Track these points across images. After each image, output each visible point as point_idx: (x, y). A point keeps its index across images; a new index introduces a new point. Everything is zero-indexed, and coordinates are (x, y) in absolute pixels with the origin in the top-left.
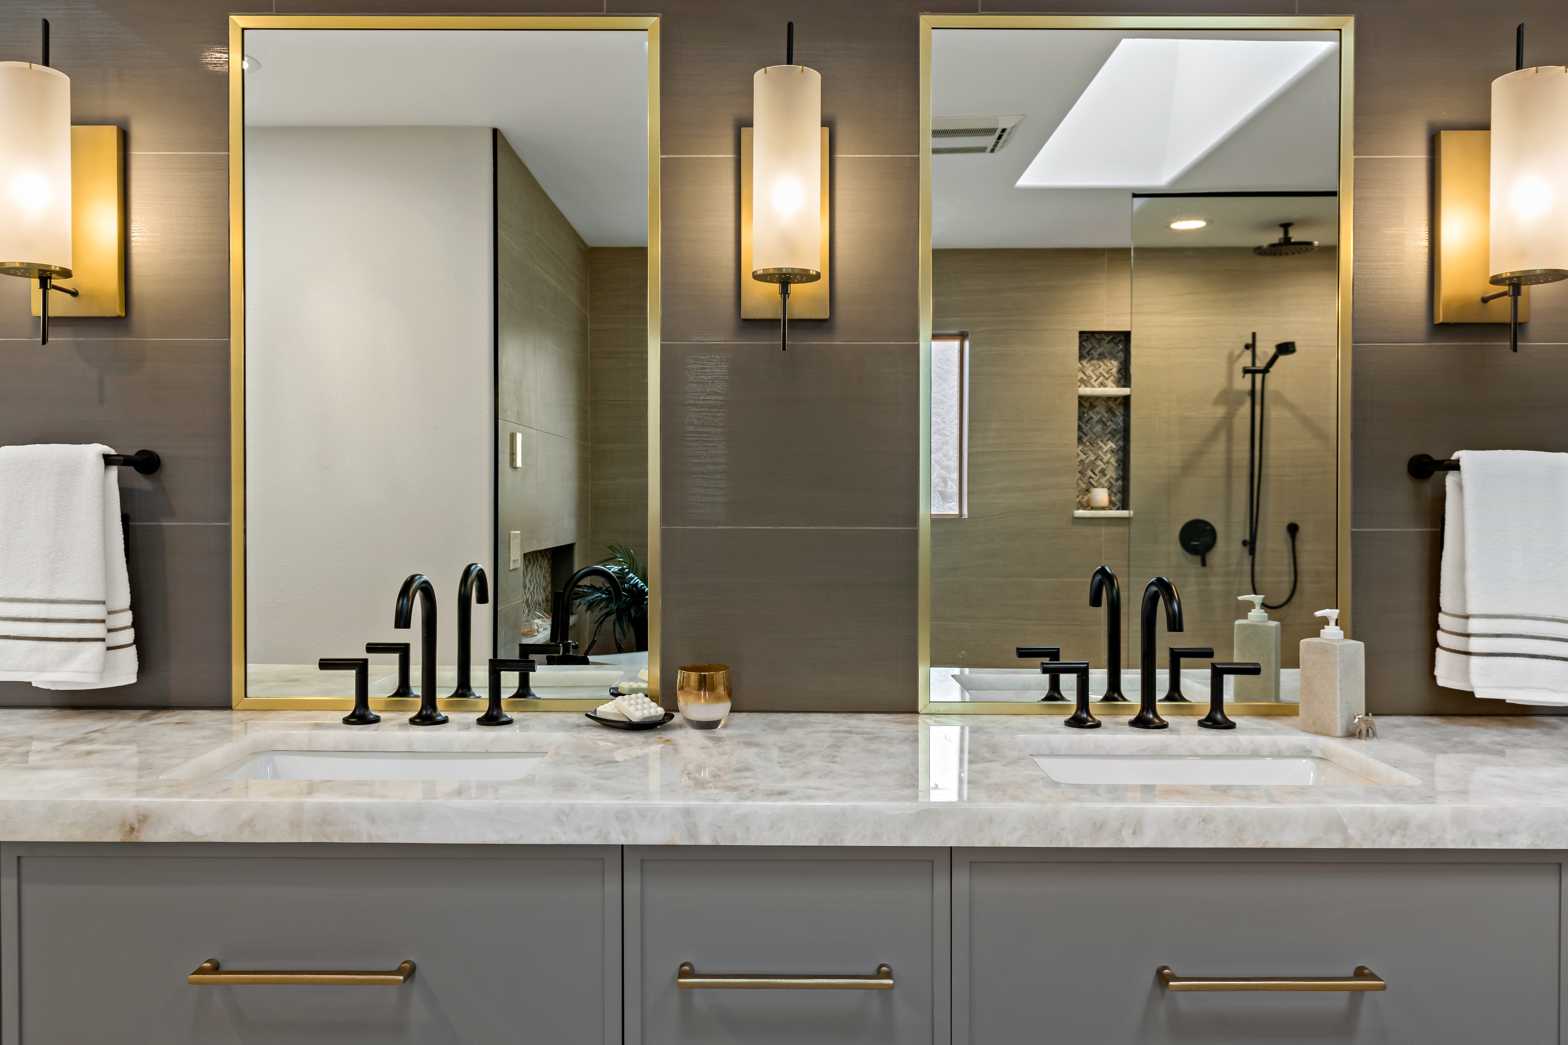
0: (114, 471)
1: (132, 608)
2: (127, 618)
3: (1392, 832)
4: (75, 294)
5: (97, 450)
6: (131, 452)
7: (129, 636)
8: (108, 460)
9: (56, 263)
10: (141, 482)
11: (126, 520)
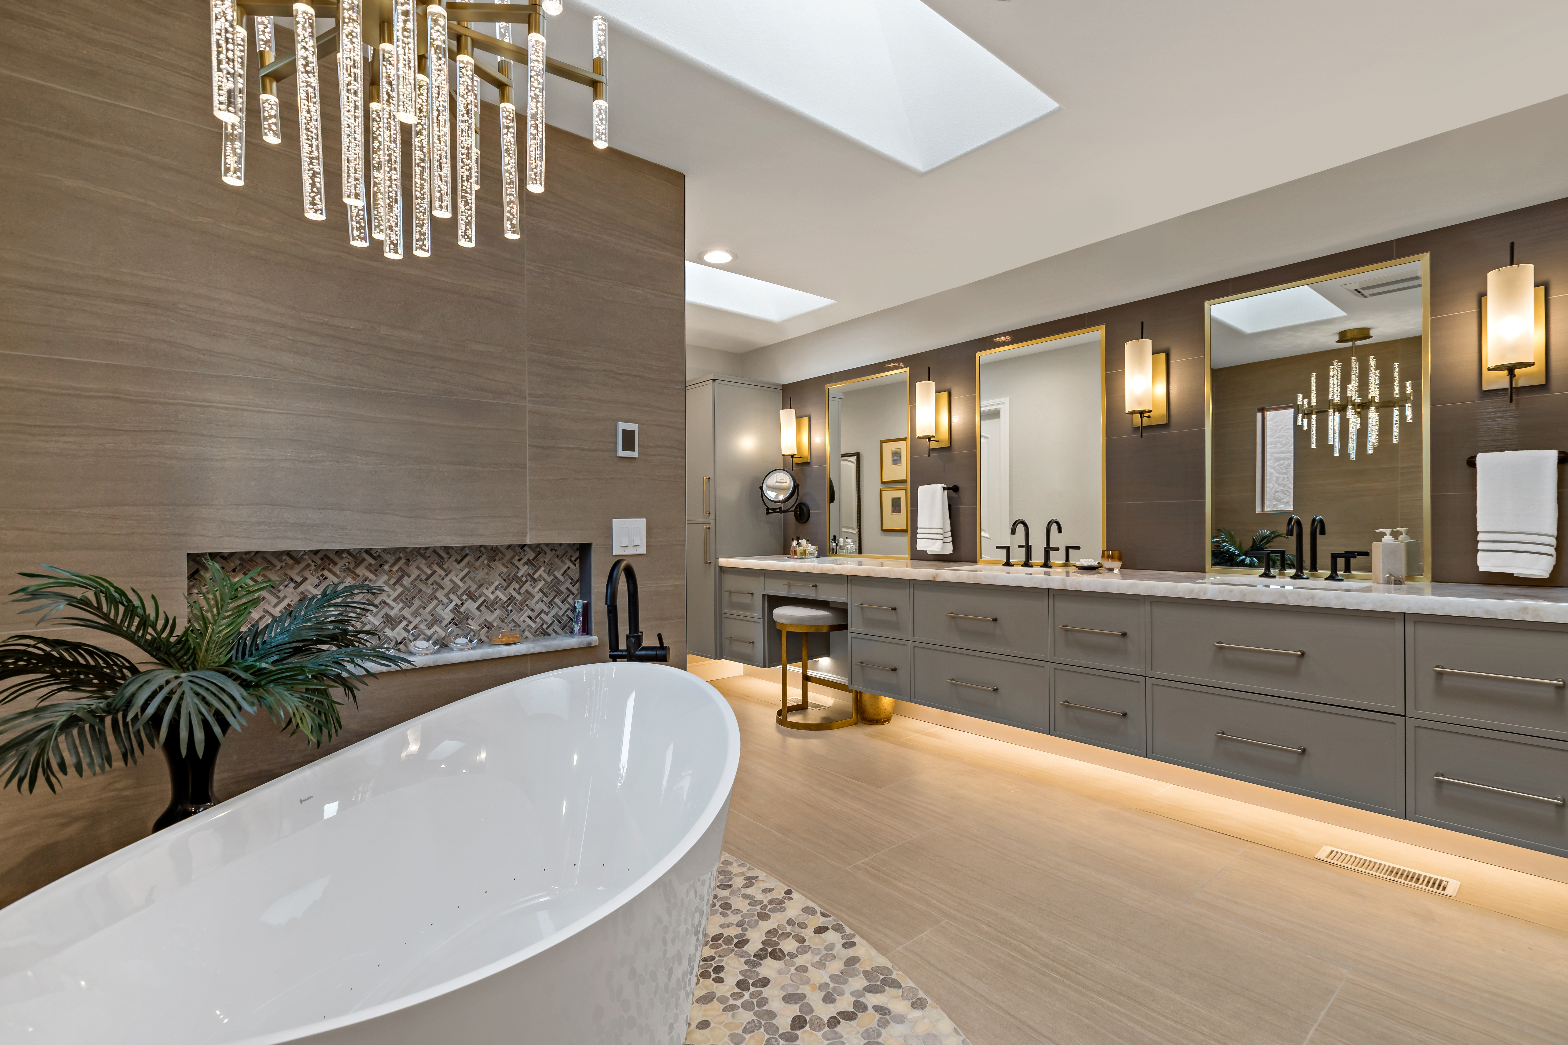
0: (946, 492)
1: (951, 531)
2: (949, 534)
3: (1308, 600)
4: (938, 441)
5: (942, 485)
6: (951, 486)
7: (950, 539)
8: (944, 489)
9: (931, 435)
10: (954, 494)
11: (950, 506)
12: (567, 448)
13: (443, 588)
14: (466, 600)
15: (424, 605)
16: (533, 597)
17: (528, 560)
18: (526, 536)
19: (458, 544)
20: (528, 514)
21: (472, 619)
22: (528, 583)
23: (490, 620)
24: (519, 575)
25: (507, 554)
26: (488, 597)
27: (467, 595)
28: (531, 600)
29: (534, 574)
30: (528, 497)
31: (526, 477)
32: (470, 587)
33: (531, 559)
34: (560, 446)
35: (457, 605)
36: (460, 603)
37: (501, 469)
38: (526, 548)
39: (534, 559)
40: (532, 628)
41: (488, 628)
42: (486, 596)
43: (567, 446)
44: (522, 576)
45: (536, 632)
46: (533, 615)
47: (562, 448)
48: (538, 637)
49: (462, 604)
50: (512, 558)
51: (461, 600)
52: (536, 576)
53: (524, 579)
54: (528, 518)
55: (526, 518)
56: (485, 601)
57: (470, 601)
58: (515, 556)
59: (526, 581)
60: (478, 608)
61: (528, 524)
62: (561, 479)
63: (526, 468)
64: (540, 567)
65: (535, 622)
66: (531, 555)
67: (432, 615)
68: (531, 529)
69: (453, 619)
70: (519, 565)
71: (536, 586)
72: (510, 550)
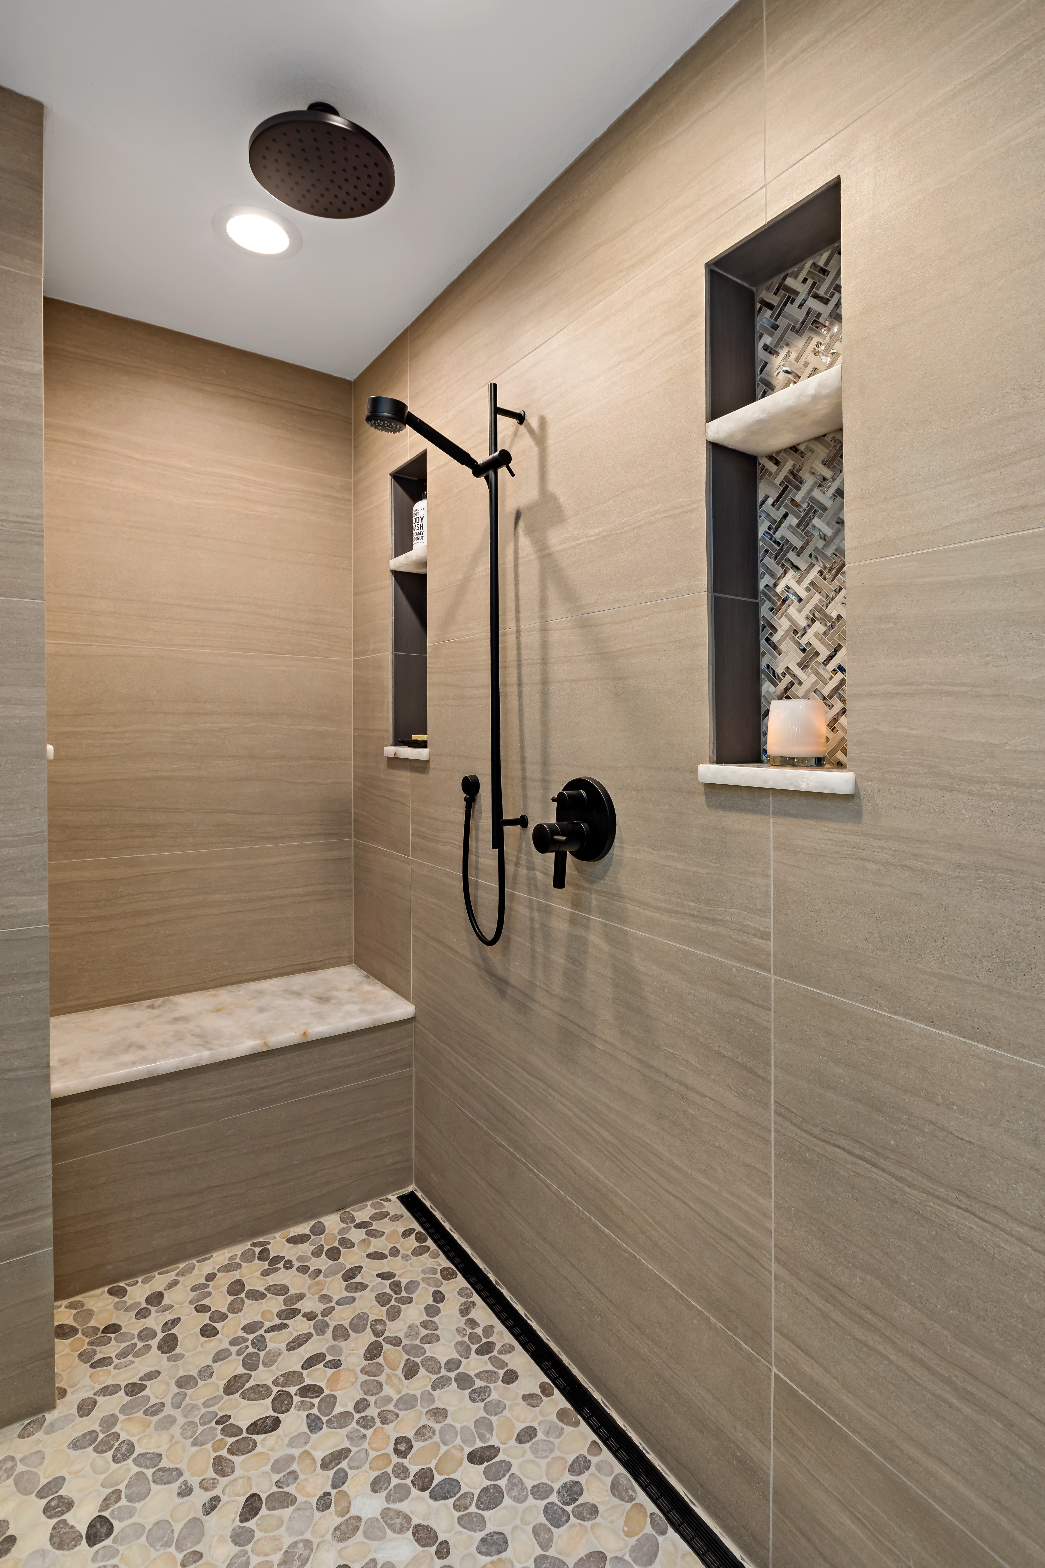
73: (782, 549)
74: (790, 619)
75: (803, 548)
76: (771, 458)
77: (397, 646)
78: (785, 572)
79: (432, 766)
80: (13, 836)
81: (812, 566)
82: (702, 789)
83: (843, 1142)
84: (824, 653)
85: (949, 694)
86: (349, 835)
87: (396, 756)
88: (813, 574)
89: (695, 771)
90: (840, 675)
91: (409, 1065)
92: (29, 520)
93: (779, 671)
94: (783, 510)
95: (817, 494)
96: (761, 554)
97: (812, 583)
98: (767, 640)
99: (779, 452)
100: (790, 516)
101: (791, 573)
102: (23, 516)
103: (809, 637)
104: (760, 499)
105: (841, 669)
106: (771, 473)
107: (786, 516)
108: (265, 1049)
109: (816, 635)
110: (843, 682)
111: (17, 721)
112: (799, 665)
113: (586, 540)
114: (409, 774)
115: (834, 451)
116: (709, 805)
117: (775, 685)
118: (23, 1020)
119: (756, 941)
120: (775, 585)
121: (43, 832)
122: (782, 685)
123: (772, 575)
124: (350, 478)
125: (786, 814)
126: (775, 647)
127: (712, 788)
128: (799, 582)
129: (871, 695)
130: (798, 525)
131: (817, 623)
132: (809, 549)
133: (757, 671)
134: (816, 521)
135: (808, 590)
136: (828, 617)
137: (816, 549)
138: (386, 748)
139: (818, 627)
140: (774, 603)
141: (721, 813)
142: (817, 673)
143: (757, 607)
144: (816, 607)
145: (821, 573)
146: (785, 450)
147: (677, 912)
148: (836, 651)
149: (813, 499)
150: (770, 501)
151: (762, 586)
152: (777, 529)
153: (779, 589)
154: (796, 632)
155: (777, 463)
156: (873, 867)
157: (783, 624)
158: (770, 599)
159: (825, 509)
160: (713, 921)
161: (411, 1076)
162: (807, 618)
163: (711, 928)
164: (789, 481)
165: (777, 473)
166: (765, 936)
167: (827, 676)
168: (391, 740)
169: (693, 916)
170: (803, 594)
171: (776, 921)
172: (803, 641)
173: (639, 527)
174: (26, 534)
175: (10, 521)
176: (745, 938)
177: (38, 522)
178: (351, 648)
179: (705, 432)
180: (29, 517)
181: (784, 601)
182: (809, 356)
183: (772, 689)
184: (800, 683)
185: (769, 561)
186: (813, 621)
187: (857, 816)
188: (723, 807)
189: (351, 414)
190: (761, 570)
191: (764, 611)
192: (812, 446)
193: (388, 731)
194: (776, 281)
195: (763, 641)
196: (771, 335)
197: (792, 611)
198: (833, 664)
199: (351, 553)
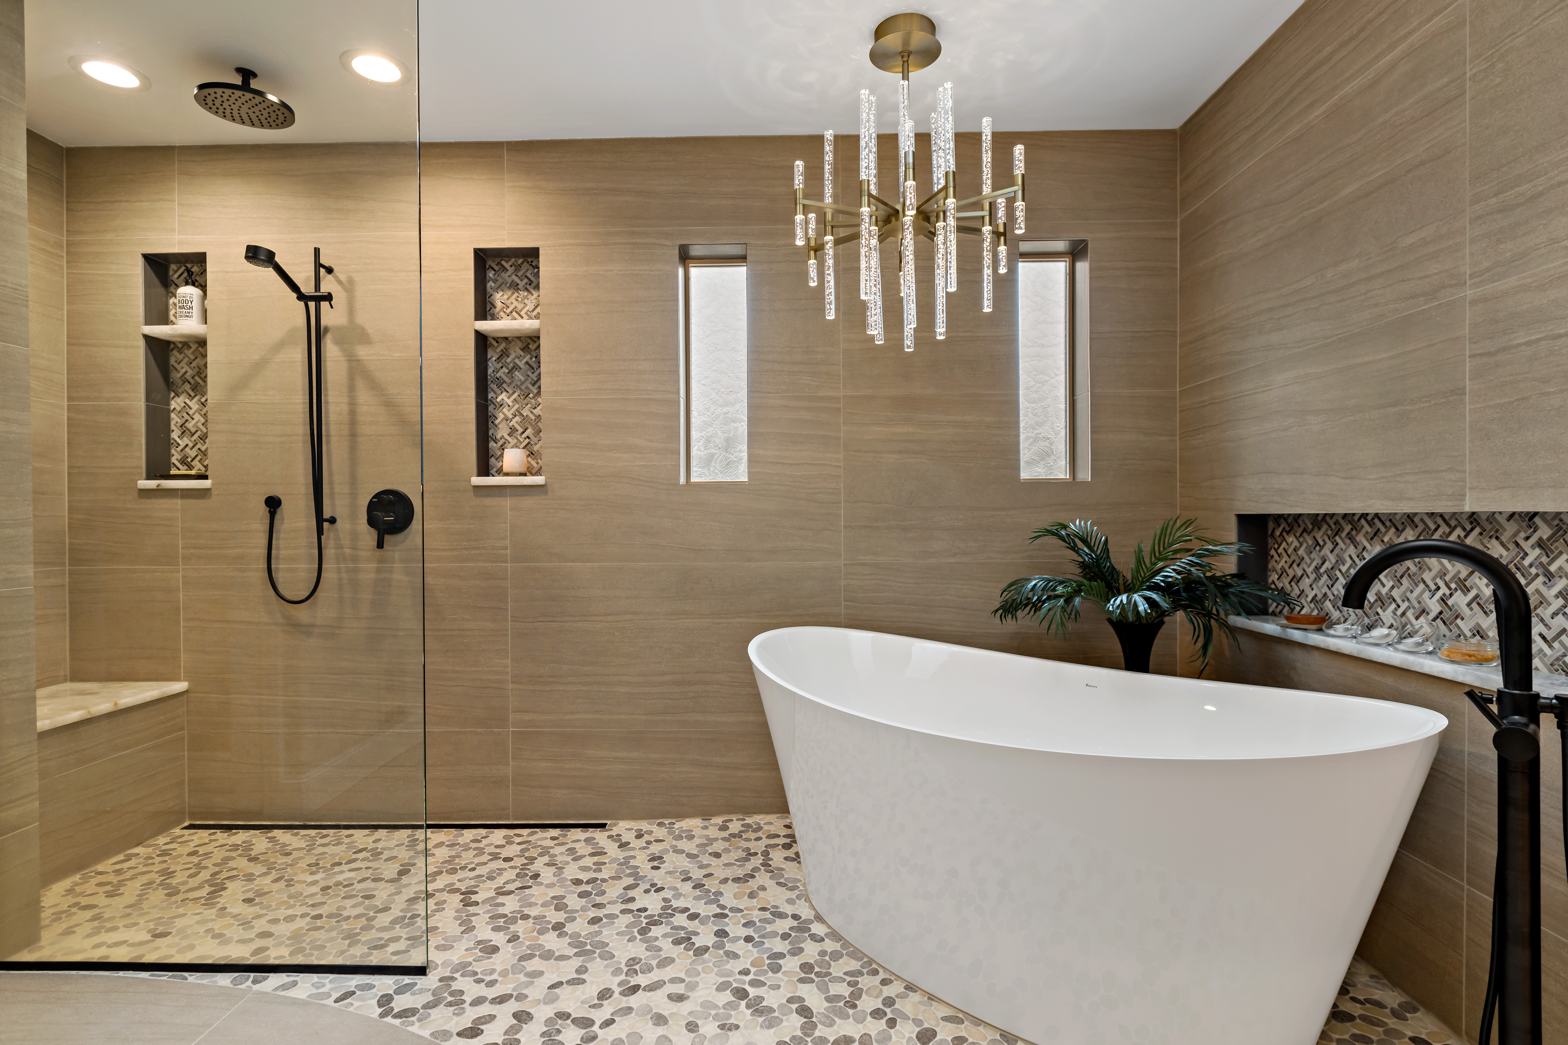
12: (1528, 344)
13: (1430, 570)
14: (1456, 590)
15: (1411, 588)
16: (1549, 604)
17: (1541, 539)
18: (1464, 500)
19: (1387, 510)
20: (1468, 465)
21: (1463, 619)
22: (1541, 579)
23: (1484, 626)
24: (1526, 562)
25: (1507, 528)
26: (1481, 591)
27: (1456, 583)
28: (1545, 609)
29: (1549, 564)
30: (1468, 439)
31: (1465, 407)
32: (1459, 572)
33: (1545, 537)
34: (1516, 342)
35: (1444, 594)
36: (1448, 592)
37: (1433, 402)
38: (1537, 520)
39: (1549, 539)
40: (1545, 655)
41: (1482, 637)
42: (1478, 588)
43: (1527, 339)
44: (1531, 566)
45: (1552, 665)
46: (1549, 635)
47: (1520, 345)
48: (1556, 676)
49: (1451, 595)
50: (1516, 534)
51: (1450, 588)
52: (1553, 568)
53: (1533, 571)
54: (1468, 471)
55: (1465, 472)
56: (1477, 596)
57: (1459, 592)
58: (1520, 532)
59: (1537, 575)
60: (1469, 605)
61: (1468, 480)
62: (1517, 400)
63: (1465, 394)
64: (1561, 553)
65: (1550, 646)
66: (1545, 532)
67: (1419, 602)
68: (1470, 489)
69: (1441, 613)
70: (1526, 546)
71: (1553, 586)
72: (1511, 521)
73: (500, 383)
74: (504, 414)
75: (510, 383)
76: (494, 339)
77: (148, 398)
78: (502, 393)
79: (214, 492)
80: (12, 520)
81: (514, 392)
82: (472, 489)
83: (541, 619)
84: (521, 430)
85: (578, 447)
86: (64, 564)
87: (159, 488)
88: (515, 396)
89: (470, 481)
90: (527, 440)
91: (182, 729)
92: (19, 288)
93: (498, 437)
94: (500, 365)
95: (517, 361)
96: (489, 382)
97: (515, 399)
98: (492, 422)
99: (498, 338)
100: (504, 368)
101: (504, 393)
102: (16, 284)
103: (513, 423)
104: (489, 356)
105: (528, 437)
106: (494, 346)
107: (502, 367)
108: (89, 717)
109: (517, 422)
110: (529, 443)
111: (14, 435)
112: (509, 435)
113: (390, 358)
114: (179, 501)
115: (524, 345)
116: (475, 496)
117: (496, 443)
118: (20, 656)
119: (501, 552)
120: (497, 398)
121: (29, 518)
122: (500, 444)
123: (495, 393)
124: (63, 236)
125: (516, 495)
126: (496, 426)
127: (476, 487)
128: (509, 398)
129: (551, 447)
130: (508, 373)
131: (517, 417)
132: (514, 384)
133: (488, 436)
134: (517, 373)
135: (512, 402)
136: (523, 416)
137: (517, 385)
138: (139, 482)
139: (517, 419)
140: (496, 406)
141: (482, 499)
142: (517, 439)
143: (487, 407)
144: (517, 410)
145: (519, 396)
146: (502, 338)
147: (457, 549)
148: (526, 430)
149: (515, 363)
150: (494, 359)
151: (489, 397)
152: (497, 372)
153: (498, 400)
154: (507, 420)
155: (497, 342)
156: (552, 511)
157: (501, 416)
158: (494, 403)
159: (521, 369)
160: (478, 548)
161: (184, 737)
162: (512, 414)
163: (477, 552)
164: (503, 352)
165: (497, 347)
166: (506, 548)
167: (522, 440)
168: (144, 475)
169: (466, 548)
170: (511, 404)
171: (511, 541)
172: (511, 424)
173: (433, 360)
174: (18, 298)
175: (8, 287)
176: (495, 552)
177: (25, 290)
178: (64, 393)
179: (473, 325)
180: (19, 286)
181: (501, 406)
182: (513, 299)
183: (495, 445)
184: (509, 443)
185: (494, 386)
186: (515, 416)
187: (546, 493)
188: (483, 496)
189: (63, 177)
190: (489, 390)
191: (491, 408)
192: (515, 339)
193: (141, 468)
194: (498, 260)
195: (490, 423)
196: (495, 283)
197: (505, 410)
198: (525, 435)
199: (63, 305)
